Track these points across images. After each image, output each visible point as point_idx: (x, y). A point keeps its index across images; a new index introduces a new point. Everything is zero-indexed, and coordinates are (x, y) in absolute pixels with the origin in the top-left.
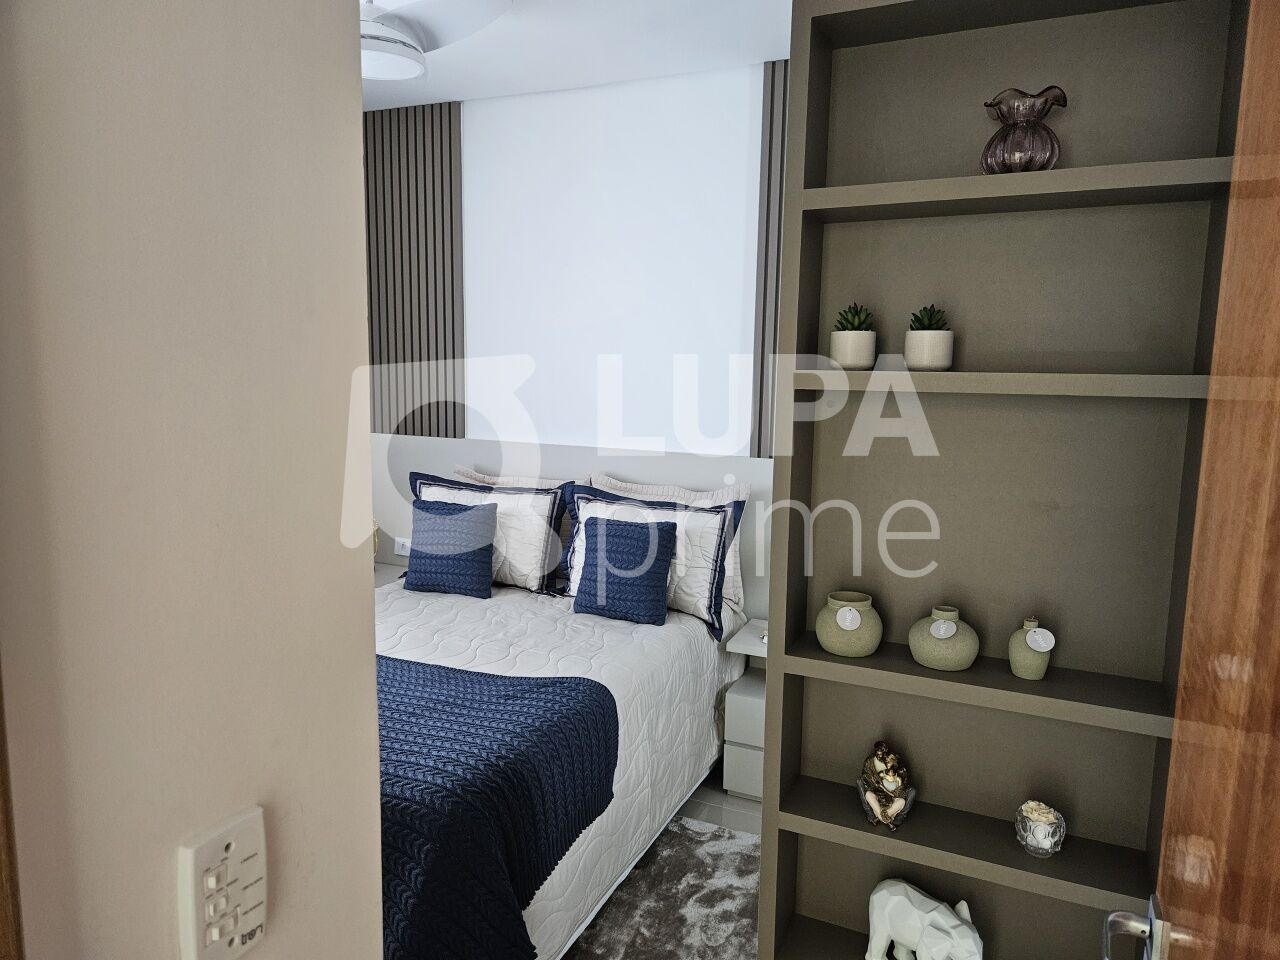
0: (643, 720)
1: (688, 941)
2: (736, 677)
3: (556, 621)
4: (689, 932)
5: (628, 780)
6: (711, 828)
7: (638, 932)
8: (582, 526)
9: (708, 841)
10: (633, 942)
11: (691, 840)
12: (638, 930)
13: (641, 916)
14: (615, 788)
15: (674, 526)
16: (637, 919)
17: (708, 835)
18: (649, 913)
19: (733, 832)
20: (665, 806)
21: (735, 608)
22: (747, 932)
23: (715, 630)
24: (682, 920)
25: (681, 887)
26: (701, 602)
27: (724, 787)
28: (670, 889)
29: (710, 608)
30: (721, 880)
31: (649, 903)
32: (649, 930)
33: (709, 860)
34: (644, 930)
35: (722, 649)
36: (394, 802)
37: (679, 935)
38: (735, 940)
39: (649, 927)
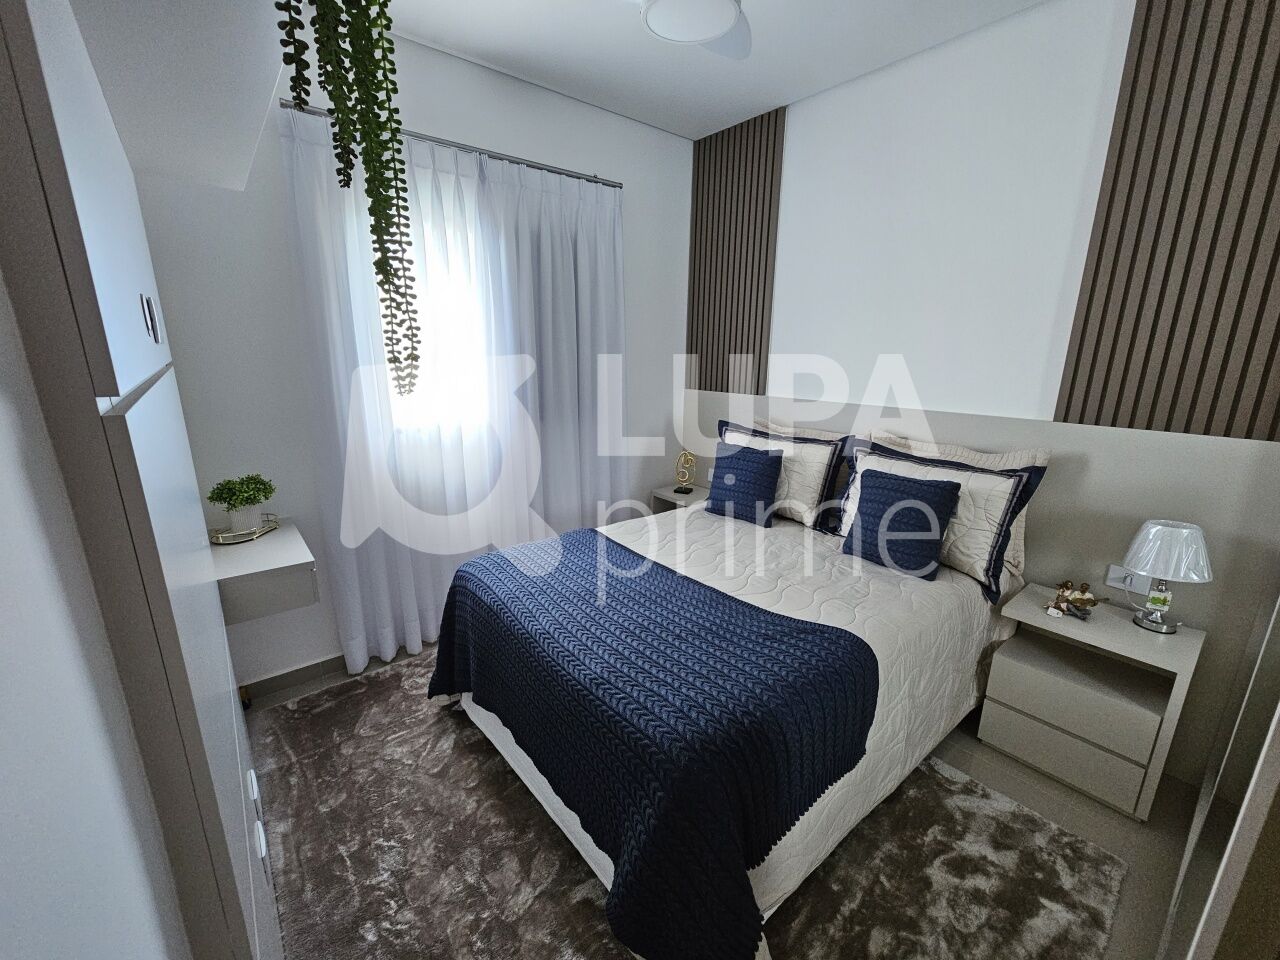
0: (905, 680)
1: (932, 911)
2: (1005, 637)
3: (824, 559)
4: (934, 902)
5: (882, 737)
6: (961, 777)
7: (877, 881)
8: (858, 476)
9: (959, 793)
10: (872, 890)
11: (939, 785)
12: (877, 876)
13: (882, 860)
14: (869, 744)
15: (958, 486)
16: (877, 861)
17: (959, 786)
18: (889, 859)
19: (988, 790)
20: (917, 754)
21: (1013, 570)
22: (1003, 928)
23: (991, 592)
24: (927, 883)
25: (927, 839)
26: (980, 565)
27: (979, 736)
28: (915, 838)
29: (987, 571)
30: (973, 846)
31: (890, 847)
32: (889, 881)
33: (958, 816)
34: (883, 878)
35: (996, 611)
36: (638, 735)
37: (922, 901)
38: (989, 934)
39: (890, 878)
